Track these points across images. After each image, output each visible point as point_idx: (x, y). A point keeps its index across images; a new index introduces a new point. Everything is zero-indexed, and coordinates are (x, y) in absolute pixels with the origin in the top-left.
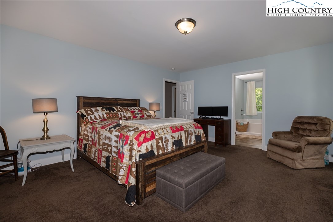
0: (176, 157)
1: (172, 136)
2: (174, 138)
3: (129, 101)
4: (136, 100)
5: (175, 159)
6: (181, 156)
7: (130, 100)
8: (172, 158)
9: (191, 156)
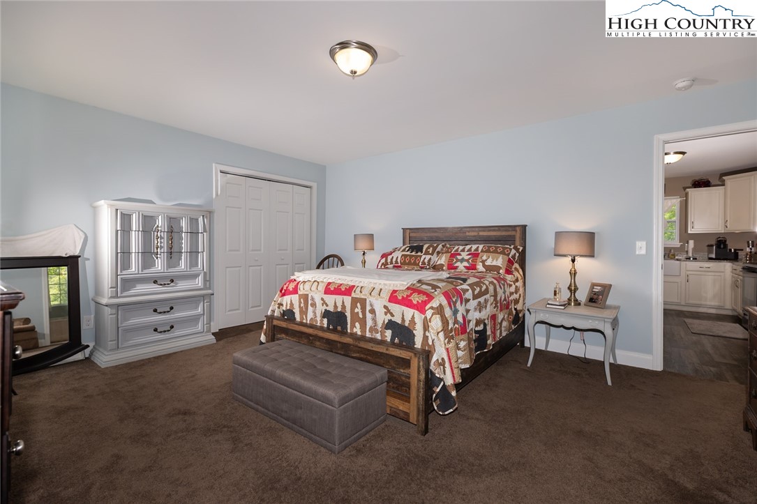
0: (319, 341)
1: (322, 299)
2: (327, 306)
3: (494, 230)
4: (514, 227)
5: (318, 343)
6: (331, 346)
7: (497, 228)
8: (311, 338)
9: (352, 360)
